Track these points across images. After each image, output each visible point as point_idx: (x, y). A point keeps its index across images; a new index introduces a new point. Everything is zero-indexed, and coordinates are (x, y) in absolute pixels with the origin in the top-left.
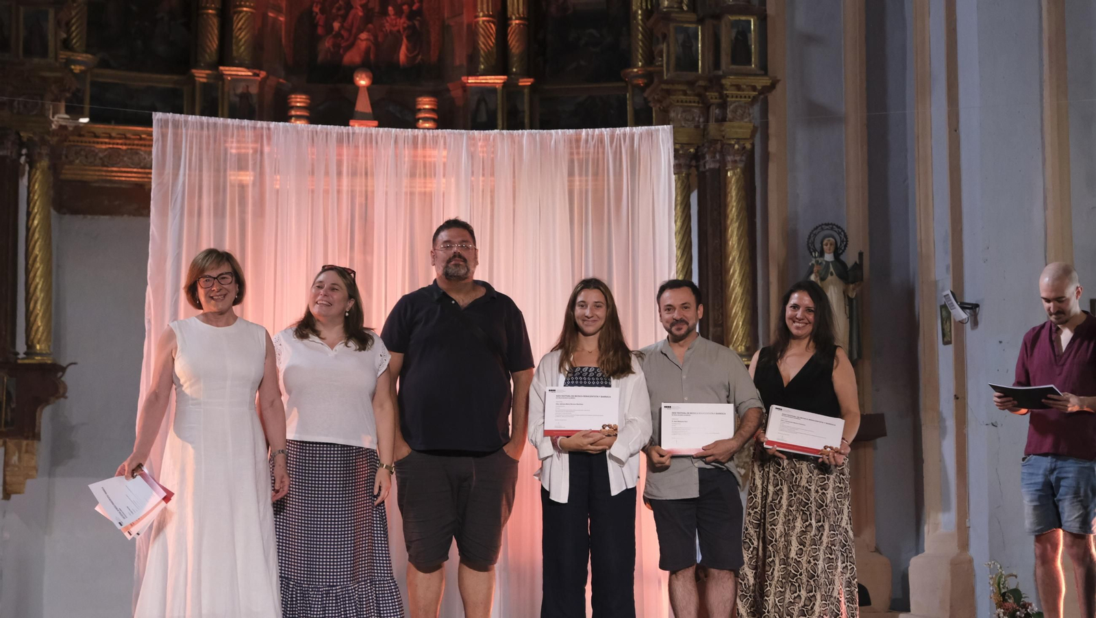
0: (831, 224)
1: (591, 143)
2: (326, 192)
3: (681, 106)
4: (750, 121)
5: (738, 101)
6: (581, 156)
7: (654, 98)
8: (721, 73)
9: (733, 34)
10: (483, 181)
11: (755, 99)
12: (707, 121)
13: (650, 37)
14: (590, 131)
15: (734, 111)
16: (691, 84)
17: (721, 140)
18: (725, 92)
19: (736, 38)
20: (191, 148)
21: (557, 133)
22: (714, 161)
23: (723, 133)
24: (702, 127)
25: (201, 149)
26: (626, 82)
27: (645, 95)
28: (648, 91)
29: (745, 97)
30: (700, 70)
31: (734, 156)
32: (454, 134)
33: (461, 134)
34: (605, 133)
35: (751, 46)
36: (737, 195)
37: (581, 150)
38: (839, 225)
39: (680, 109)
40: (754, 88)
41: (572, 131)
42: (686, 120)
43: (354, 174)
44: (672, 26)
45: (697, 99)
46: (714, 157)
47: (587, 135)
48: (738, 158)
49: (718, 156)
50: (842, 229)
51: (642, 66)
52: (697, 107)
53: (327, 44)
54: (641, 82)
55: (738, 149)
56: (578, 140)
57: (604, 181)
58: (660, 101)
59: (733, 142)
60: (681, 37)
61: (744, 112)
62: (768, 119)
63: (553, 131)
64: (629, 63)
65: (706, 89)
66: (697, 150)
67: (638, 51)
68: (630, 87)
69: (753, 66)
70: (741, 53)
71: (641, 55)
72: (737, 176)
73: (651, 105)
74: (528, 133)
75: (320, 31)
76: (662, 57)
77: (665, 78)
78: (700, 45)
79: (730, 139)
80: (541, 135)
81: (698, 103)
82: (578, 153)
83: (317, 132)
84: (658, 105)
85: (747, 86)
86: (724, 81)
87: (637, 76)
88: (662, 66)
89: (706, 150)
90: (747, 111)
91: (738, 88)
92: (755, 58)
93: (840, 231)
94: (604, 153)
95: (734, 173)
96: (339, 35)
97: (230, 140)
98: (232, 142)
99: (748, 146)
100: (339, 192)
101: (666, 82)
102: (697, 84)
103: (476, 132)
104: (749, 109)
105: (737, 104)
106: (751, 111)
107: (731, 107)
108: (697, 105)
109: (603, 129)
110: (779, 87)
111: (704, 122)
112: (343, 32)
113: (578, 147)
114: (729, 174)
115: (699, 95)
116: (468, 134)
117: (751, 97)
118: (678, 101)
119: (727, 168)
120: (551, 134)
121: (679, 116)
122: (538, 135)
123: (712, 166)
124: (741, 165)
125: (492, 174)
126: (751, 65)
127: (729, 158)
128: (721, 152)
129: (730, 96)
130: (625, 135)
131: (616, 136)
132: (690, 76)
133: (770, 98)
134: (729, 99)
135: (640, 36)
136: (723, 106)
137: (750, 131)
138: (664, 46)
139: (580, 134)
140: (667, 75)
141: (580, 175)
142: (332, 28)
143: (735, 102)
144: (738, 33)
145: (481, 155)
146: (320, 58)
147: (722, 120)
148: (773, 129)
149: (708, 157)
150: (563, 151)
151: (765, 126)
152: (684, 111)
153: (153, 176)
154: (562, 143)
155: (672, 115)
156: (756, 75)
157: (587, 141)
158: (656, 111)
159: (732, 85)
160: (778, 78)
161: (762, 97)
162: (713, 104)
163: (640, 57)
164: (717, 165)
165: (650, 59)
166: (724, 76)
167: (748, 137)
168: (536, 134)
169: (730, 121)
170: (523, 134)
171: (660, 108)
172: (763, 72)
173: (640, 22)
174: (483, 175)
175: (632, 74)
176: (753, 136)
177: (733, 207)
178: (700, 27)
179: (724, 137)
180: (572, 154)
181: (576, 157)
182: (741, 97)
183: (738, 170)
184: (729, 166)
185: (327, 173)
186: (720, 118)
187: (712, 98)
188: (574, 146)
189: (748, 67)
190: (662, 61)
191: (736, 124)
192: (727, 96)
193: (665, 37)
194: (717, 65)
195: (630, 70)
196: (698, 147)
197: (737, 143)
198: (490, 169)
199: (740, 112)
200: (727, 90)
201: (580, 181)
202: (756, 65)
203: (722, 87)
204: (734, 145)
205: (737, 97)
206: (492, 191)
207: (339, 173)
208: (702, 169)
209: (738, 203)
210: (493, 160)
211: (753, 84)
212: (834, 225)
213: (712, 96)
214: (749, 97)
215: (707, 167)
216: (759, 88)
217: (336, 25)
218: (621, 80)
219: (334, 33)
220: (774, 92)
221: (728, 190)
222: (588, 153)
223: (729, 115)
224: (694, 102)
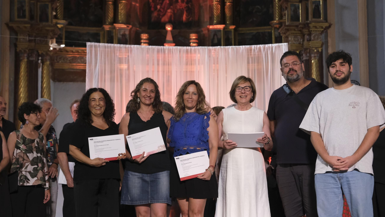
0: (354, 80)
1: (256, 51)
2: (153, 71)
3: (293, 35)
4: (321, 41)
5: (316, 33)
6: (252, 56)
7: (282, 32)
8: (309, 22)
9: (314, 7)
10: (214, 66)
11: (322, 32)
12: (303, 41)
13: (281, 9)
14: (255, 46)
15: (314, 37)
16: (297, 26)
17: (309, 48)
18: (311, 29)
19: (315, 8)
20: (101, 56)
21: (243, 47)
22: (307, 57)
23: (310, 45)
24: (302, 43)
25: (105, 56)
26: (272, 26)
27: (279, 31)
28: (280, 29)
29: (319, 31)
30: (300, 21)
31: (314, 54)
32: (202, 48)
33: (205, 48)
34: (262, 47)
35: (321, 11)
36: (316, 70)
37: (252, 53)
38: (357, 81)
39: (293, 36)
40: (322, 27)
41: (248, 46)
42: (295, 41)
43: (164, 64)
44: (289, 4)
45: (299, 32)
46: (307, 55)
47: (254, 47)
48: (316, 55)
49: (308, 55)
50: (358, 82)
51: (278, 20)
52: (299, 35)
53: (155, 14)
54: (277, 26)
55: (316, 52)
56: (251, 50)
57: (261, 65)
58: (285, 33)
59: (314, 49)
60: (293, 8)
61: (318, 37)
62: (327, 39)
63: (241, 46)
64: (273, 19)
65: (303, 28)
66: (300, 52)
67: (276, 14)
68: (273, 28)
69: (322, 19)
70: (316, 13)
71: (278, 15)
72: (316, 62)
73: (282, 35)
74: (231, 47)
75: (152, 9)
76: (285, 16)
77: (287, 24)
78: (300, 11)
79: (312, 48)
80: (236, 48)
81: (300, 34)
82: (251, 55)
83: (149, 48)
84: (284, 35)
85: (319, 27)
86: (310, 25)
87: (276, 24)
88: (285, 20)
89: (303, 52)
90: (319, 36)
91: (316, 27)
92: (322, 16)
93: (357, 83)
94: (261, 54)
95: (315, 61)
96: (159, 11)
97: (116, 52)
98: (117, 53)
99: (320, 50)
100: (158, 71)
101: (288, 26)
102: (299, 26)
103: (211, 47)
104: (320, 36)
105: (315, 34)
106: (321, 37)
107: (313, 35)
108: (299, 34)
109: (261, 45)
110: (332, 27)
111: (302, 41)
112: (161, 9)
113: (251, 52)
114: (313, 61)
115: (300, 31)
116: (208, 48)
117: (321, 31)
118: (292, 33)
119: (312, 59)
120: (240, 48)
121: (293, 39)
122: (235, 48)
123: (306, 58)
124: (317, 58)
125: (218, 64)
126: (320, 18)
127: (313, 55)
128: (309, 53)
129: (313, 31)
130: (269, 47)
131: (266, 47)
132: (296, 23)
133: (329, 31)
134: (312, 32)
135: (277, 8)
136: (310, 35)
137: (321, 44)
138: (286, 12)
139: (252, 47)
140: (288, 23)
141: (252, 63)
142: (157, 8)
143: (315, 33)
144: (315, 6)
145: (213, 56)
146: (153, 20)
147: (309, 40)
148: (330, 44)
149: (304, 55)
150: (245, 54)
151: (327, 42)
152: (294, 37)
153: (87, 67)
154: (245, 51)
155: (290, 39)
156: (322, 22)
157: (254, 50)
158: (283, 37)
159: (313, 27)
160: (332, 23)
161: (325, 31)
162: (306, 34)
163: (277, 16)
164: (308, 58)
165: (281, 17)
166: (310, 23)
167: (320, 46)
168: (234, 48)
169: (313, 40)
170: (229, 48)
171: (285, 36)
172: (325, 21)
173: (277, 3)
174: (214, 64)
175: (274, 23)
176: (322, 46)
177: (314, 74)
178: (300, 4)
179: (310, 47)
180: (248, 55)
181: (250, 56)
182: (317, 31)
183: (316, 60)
184: (313, 58)
185: (153, 64)
186: (309, 39)
187: (305, 32)
188: (249, 52)
189: (320, 19)
190: (286, 18)
191: (314, 42)
192: (311, 31)
193: (286, 8)
194: (307, 18)
195: (273, 22)
196: (300, 51)
197: (316, 49)
198: (216, 61)
199: (316, 37)
200: (311, 28)
201: (252, 65)
202: (323, 19)
203: (309, 27)
204: (314, 50)
205: (315, 31)
206: (218, 70)
207: (158, 64)
208: (302, 60)
209: (316, 73)
210: (218, 58)
211: (322, 26)
212: (355, 81)
213: (305, 31)
214: (320, 31)
215: (304, 59)
216: (324, 27)
217: (159, 7)
218: (269, 25)
219: (158, 10)
220: (330, 29)
221: (312, 68)
222: (255, 55)
223: (312, 38)
224: (298, 34)
